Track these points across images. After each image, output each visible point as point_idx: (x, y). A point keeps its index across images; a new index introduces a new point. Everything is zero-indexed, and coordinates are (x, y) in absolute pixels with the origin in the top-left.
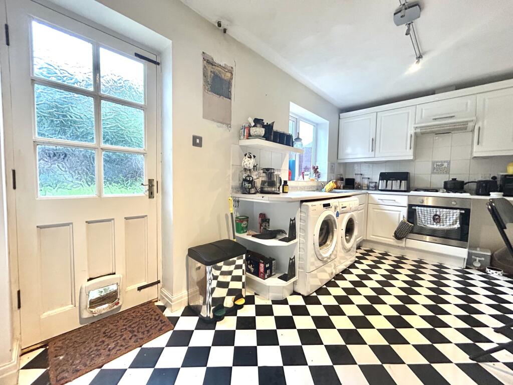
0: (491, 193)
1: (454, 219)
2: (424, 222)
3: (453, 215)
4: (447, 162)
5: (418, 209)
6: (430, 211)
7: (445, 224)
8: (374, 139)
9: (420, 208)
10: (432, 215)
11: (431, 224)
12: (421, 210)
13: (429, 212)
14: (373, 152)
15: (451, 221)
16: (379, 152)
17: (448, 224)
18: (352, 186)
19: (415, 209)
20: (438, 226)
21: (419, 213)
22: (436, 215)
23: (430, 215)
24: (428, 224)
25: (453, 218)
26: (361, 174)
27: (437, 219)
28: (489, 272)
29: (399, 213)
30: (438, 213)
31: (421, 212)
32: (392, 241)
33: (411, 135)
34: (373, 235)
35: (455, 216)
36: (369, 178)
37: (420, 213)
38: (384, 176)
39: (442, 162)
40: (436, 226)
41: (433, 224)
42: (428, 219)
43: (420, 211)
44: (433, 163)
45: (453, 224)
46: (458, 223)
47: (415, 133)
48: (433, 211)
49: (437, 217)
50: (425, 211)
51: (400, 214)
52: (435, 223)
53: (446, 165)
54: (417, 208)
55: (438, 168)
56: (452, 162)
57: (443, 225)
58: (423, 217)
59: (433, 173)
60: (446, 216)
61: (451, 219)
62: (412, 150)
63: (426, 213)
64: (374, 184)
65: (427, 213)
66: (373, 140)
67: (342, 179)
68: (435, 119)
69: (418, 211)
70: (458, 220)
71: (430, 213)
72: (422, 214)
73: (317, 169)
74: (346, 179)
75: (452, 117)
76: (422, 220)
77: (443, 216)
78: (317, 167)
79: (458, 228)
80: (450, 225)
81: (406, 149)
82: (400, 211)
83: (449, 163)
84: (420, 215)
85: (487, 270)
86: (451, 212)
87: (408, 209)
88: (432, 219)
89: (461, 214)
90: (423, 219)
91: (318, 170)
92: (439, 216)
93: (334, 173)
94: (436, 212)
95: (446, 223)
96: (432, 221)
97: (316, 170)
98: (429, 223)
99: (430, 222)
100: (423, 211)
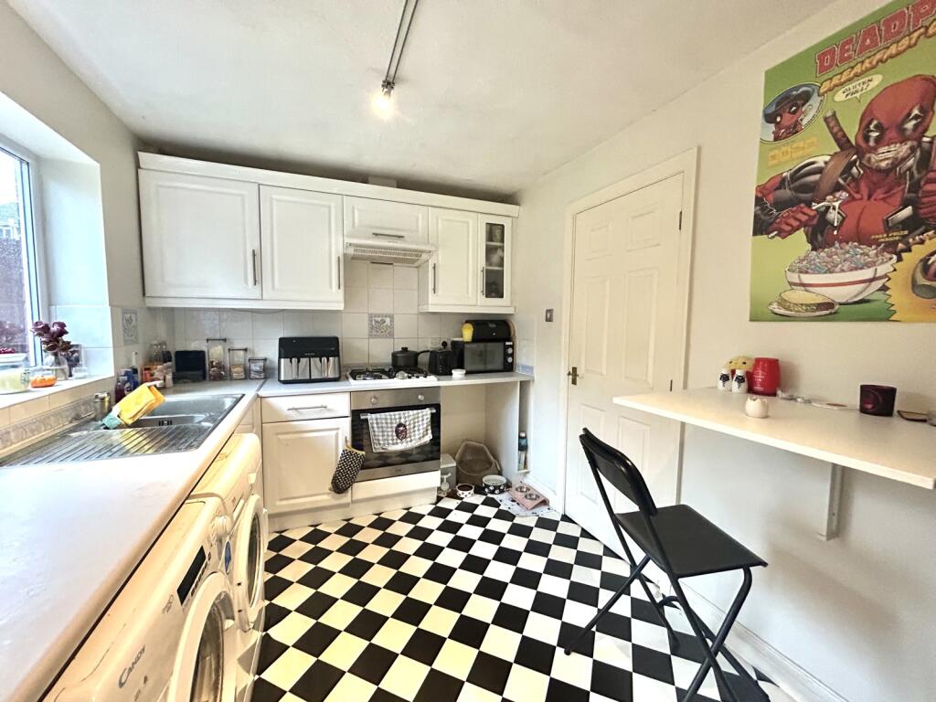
0: (453, 371)
1: (425, 426)
2: (381, 442)
3: (423, 420)
4: (390, 317)
5: (372, 419)
6: (391, 419)
7: (413, 438)
8: (257, 252)
9: (374, 416)
10: (395, 425)
11: (393, 444)
12: (377, 419)
13: (389, 421)
14: (258, 285)
15: (421, 431)
16: (273, 288)
17: (417, 437)
18: (200, 373)
19: (366, 420)
20: (404, 444)
21: (373, 427)
22: (400, 425)
23: (392, 427)
24: (388, 444)
25: (423, 424)
26: (225, 340)
27: (402, 431)
28: (462, 496)
29: (335, 432)
30: (403, 421)
31: (377, 423)
32: (327, 498)
33: (339, 258)
34: (282, 500)
35: (425, 421)
36: (246, 350)
37: (375, 425)
38: (290, 348)
39: (383, 315)
40: (401, 446)
41: (397, 443)
42: (388, 436)
43: (375, 421)
44: (371, 316)
45: (424, 436)
46: (430, 432)
47: (345, 255)
48: (395, 419)
49: (401, 428)
50: (384, 421)
51: (337, 435)
52: (399, 441)
53: (388, 320)
54: (369, 416)
55: (379, 327)
56: (395, 317)
57: (411, 441)
58: (381, 434)
59: (371, 336)
60: (414, 423)
61: (421, 427)
62: (341, 291)
63: (384, 425)
64: (261, 364)
65: (387, 423)
66: (254, 255)
67: (166, 357)
68: (376, 234)
69: (372, 423)
70: (429, 428)
71: (391, 423)
72: (378, 428)
73: (63, 332)
74: (178, 353)
75: (400, 237)
76: (378, 440)
77: (410, 424)
78: (62, 325)
79: (431, 440)
80: (420, 438)
81: (331, 287)
82: (338, 429)
83: (391, 317)
84: (376, 429)
85: (460, 492)
86: (420, 415)
87: (353, 421)
88: (394, 434)
89: (432, 414)
90: (380, 438)
91: (65, 338)
92: (405, 426)
93: (136, 342)
94: (400, 418)
95: (414, 435)
96: (395, 438)
97: (55, 339)
98: (391, 442)
99: (393, 440)
100: (379, 421)
